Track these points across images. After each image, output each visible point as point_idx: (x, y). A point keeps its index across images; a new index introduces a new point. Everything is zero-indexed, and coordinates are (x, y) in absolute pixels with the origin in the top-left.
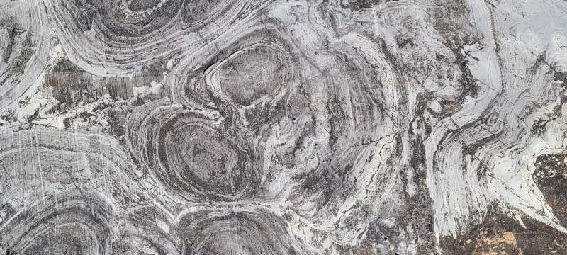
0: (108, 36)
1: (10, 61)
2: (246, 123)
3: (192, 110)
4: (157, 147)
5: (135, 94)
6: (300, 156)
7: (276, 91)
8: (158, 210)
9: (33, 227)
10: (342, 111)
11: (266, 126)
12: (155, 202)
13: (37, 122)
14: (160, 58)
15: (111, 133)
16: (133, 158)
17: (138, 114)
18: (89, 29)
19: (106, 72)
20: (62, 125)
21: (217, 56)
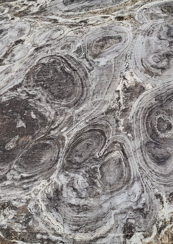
0: (150, 108)
1: (151, 68)
2: (92, 167)
3: (106, 144)
4: (96, 128)
5: (121, 120)
6: (70, 190)
7: (101, 182)
8: (71, 127)
9: (81, 79)
10: (81, 212)
11: (88, 176)
12: (74, 127)
13: (122, 79)
14: (133, 131)
15: (108, 109)
16: (94, 119)
17: (112, 121)
18: (156, 100)
19: (134, 107)
20: (117, 89)
21: (126, 156)
